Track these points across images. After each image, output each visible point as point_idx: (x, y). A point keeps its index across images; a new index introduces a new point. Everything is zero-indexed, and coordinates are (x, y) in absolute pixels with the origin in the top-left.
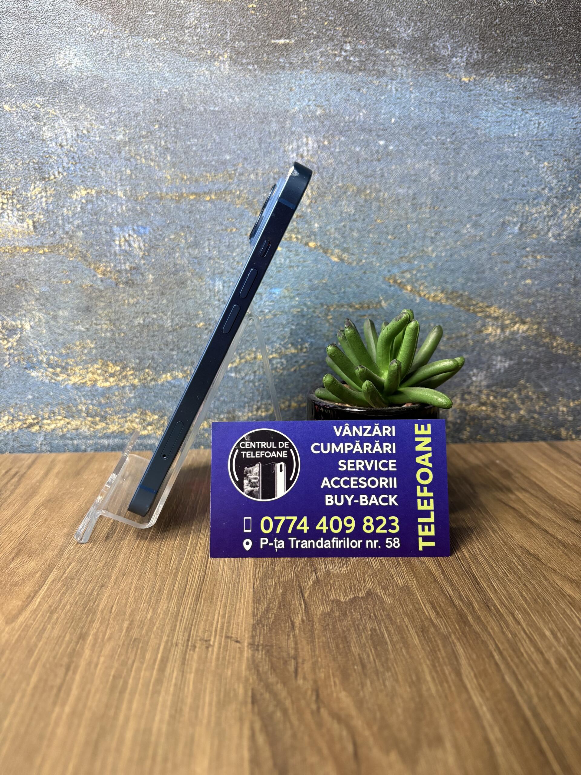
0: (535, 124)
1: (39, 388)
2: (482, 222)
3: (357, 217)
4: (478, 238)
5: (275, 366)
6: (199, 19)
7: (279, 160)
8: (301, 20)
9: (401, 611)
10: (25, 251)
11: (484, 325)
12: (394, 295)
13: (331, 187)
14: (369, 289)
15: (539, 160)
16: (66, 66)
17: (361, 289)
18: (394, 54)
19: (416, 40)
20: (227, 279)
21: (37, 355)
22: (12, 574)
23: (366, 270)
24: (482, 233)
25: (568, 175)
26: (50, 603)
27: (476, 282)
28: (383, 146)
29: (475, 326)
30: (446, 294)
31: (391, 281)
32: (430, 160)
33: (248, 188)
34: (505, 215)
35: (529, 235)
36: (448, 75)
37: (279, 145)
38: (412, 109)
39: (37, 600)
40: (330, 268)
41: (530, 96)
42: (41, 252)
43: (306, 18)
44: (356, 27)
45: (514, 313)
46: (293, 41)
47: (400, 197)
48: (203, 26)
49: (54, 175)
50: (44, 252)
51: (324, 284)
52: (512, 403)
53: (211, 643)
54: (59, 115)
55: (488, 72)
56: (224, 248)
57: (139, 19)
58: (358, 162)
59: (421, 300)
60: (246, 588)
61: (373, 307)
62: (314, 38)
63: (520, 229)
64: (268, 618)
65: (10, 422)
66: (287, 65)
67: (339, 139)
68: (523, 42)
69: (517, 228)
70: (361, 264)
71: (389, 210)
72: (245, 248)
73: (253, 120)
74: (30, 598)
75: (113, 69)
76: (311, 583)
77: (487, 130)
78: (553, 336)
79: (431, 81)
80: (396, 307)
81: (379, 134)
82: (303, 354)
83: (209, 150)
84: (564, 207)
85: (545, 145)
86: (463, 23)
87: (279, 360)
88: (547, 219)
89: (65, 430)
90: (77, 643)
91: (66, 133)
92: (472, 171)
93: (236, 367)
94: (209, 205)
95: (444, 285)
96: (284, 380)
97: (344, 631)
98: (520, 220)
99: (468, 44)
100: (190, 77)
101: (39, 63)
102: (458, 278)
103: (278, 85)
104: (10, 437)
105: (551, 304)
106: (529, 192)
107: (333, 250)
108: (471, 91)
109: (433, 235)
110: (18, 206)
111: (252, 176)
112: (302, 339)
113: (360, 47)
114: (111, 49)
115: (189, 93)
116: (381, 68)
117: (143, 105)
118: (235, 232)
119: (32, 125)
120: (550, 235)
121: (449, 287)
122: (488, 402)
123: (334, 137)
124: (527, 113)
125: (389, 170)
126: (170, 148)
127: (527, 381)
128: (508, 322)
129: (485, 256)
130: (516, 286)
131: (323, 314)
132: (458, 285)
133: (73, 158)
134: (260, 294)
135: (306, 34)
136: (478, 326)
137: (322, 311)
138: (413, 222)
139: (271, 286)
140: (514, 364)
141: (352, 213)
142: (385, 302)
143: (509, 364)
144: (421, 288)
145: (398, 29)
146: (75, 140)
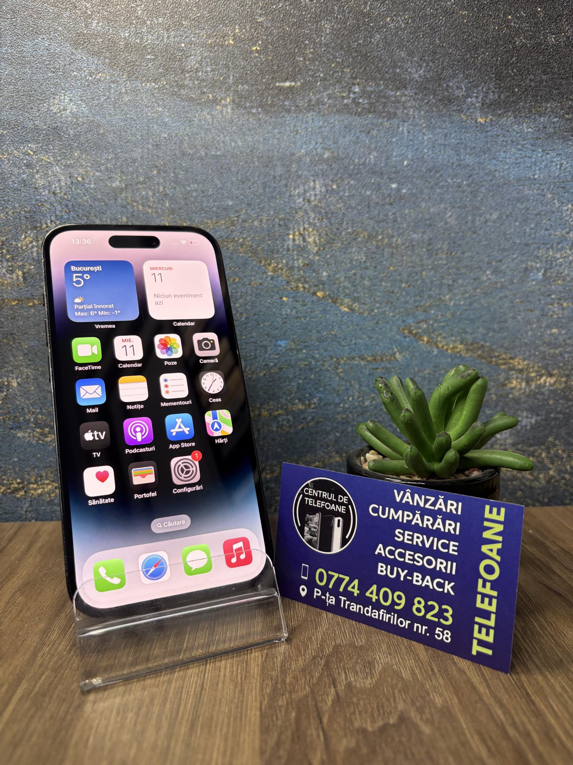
0: (556, 165)
1: (25, 449)
2: (503, 268)
3: (368, 264)
4: (499, 285)
5: (281, 423)
6: (200, 63)
7: (285, 206)
8: (307, 63)
9: (444, 746)
10: (13, 303)
11: (508, 379)
12: (409, 346)
13: (341, 233)
14: (382, 340)
15: (563, 203)
16: (60, 111)
17: (373, 340)
18: (406, 95)
19: (427, 80)
21: (25, 414)
23: (379, 320)
24: (503, 280)
27: (498, 332)
28: (395, 189)
29: (498, 379)
30: (466, 345)
31: (406, 332)
32: (446, 203)
33: (252, 236)
34: (527, 261)
35: (554, 281)
36: (462, 116)
37: (284, 189)
38: (426, 151)
40: (340, 318)
41: (550, 136)
42: (31, 304)
43: (313, 60)
44: (365, 69)
45: (540, 364)
46: (299, 84)
47: (415, 243)
48: (204, 69)
49: (46, 224)
50: (34, 304)
51: (332, 335)
52: (540, 462)
54: (53, 162)
55: (505, 112)
57: (137, 63)
58: (369, 206)
59: (439, 352)
60: (251, 710)
61: (387, 360)
62: (321, 80)
63: (544, 275)
64: (280, 758)
66: (293, 108)
67: (349, 183)
68: (541, 81)
69: (540, 274)
70: (372, 314)
71: (403, 256)
72: (248, 298)
73: (256, 163)
75: (110, 114)
76: (330, 703)
77: (506, 172)
79: (445, 122)
80: (411, 359)
81: (391, 177)
82: (311, 410)
83: (210, 196)
85: (569, 187)
86: (478, 63)
87: (285, 417)
89: (52, 495)
91: (59, 181)
92: (491, 215)
95: (463, 335)
96: (291, 439)
98: (544, 265)
99: (483, 84)
100: (190, 121)
101: (32, 108)
102: (478, 328)
103: (283, 129)
106: (552, 236)
107: (342, 300)
108: (487, 132)
109: (450, 282)
110: (8, 256)
111: (256, 223)
112: (310, 394)
113: (369, 89)
114: (108, 94)
115: (190, 138)
116: (392, 110)
117: (140, 151)
118: (238, 282)
119: (24, 173)
121: (469, 338)
123: (342, 179)
124: (548, 154)
125: (402, 214)
126: (168, 195)
127: (555, 439)
128: (533, 375)
129: (506, 305)
130: (542, 336)
131: (333, 366)
132: (479, 335)
133: (67, 206)
134: (265, 347)
135: (312, 76)
136: (502, 380)
137: (332, 364)
138: (429, 269)
139: (277, 338)
140: (541, 420)
141: (362, 261)
142: (400, 354)
143: (536, 420)
144: (439, 339)
145: (409, 70)
146: (69, 187)
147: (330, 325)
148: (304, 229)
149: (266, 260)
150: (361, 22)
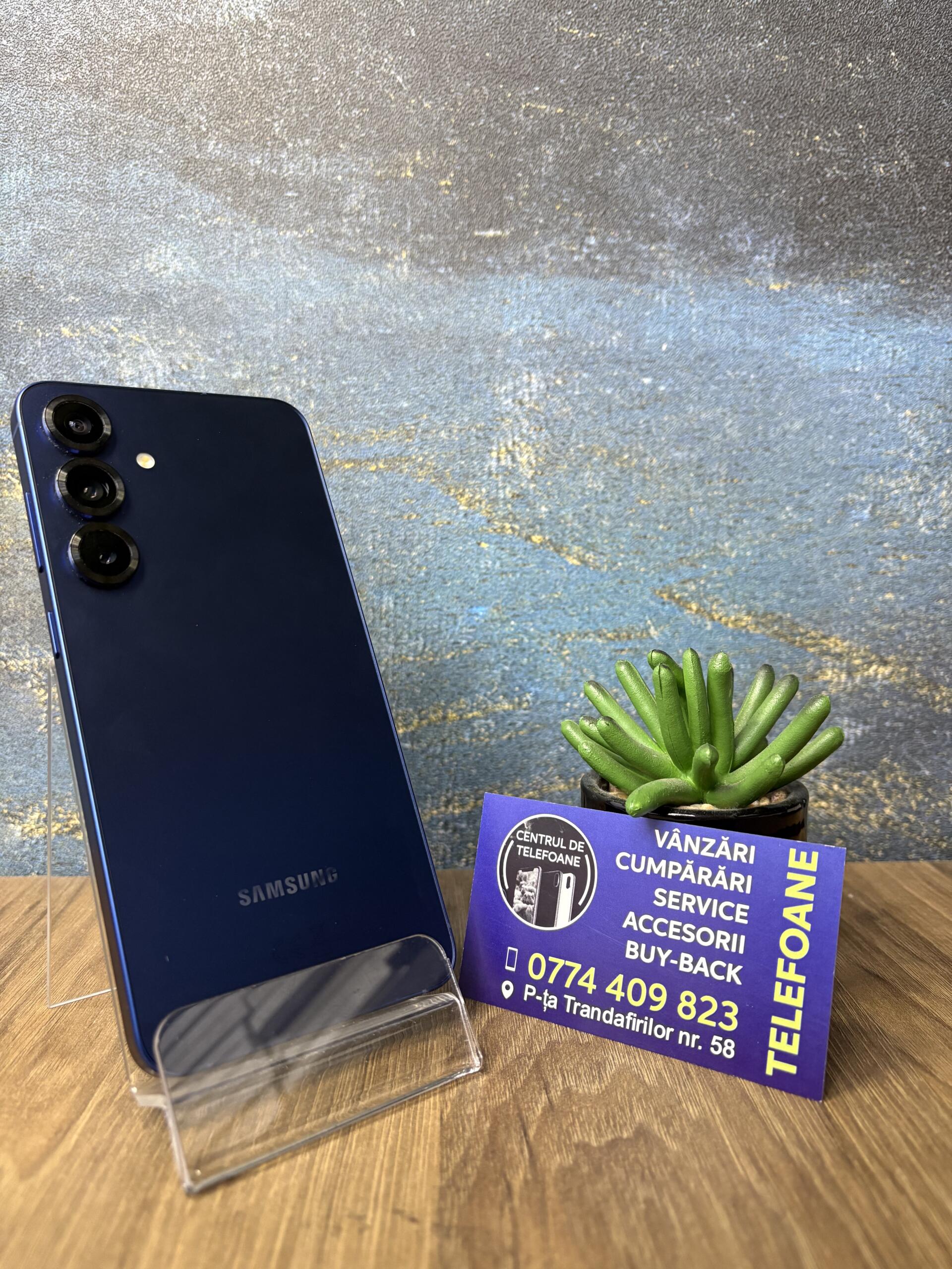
2: (811, 502)
3: (609, 495)
4: (804, 528)
5: (476, 731)
6: (364, 203)
7: (486, 409)
8: (520, 203)
9: (697, 1166)
11: (820, 668)
12: (670, 618)
13: (568, 450)
15: (897, 408)
16: (159, 270)
19: (697, 230)
20: (401, 593)
22: (32, 1089)
23: (624, 577)
24: (810, 520)
25: (944, 430)
26: (94, 1144)
27: (804, 598)
28: (648, 386)
29: (805, 668)
30: (755, 616)
31: (665, 596)
32: (724, 407)
33: (437, 453)
35: (886, 522)
36: (747, 280)
37: (485, 386)
38: (694, 330)
39: (73, 1138)
40: (566, 575)
41: (878, 310)
43: (528, 200)
45: (867, 647)
46: (507, 233)
47: (677, 465)
48: (370, 212)
52: (870, 795)
53: (368, 1222)
54: (147, 344)
55: (810, 276)
56: (397, 544)
57: (272, 203)
58: (609, 411)
59: (715, 627)
60: (428, 1119)
61: (636, 637)
62: (540, 228)
63: (872, 513)
64: (467, 1177)
65: (42, 823)
66: (499, 267)
67: (580, 376)
69: (866, 511)
70: (615, 569)
71: (660, 484)
72: (430, 544)
73: (444, 347)
74: (62, 1132)
75: (231, 275)
76: (539, 1112)
77: (813, 362)
78: (934, 683)
79: (722, 289)
80: (673, 636)
81: (643, 367)
82: (522, 712)
83: (375, 394)
84: (941, 479)
86: (770, 205)
87: (483, 721)
88: (915, 498)
90: (138, 1216)
91: (155, 369)
92: (792, 423)
93: (413, 733)
94: (375, 478)
95: (752, 602)
96: (492, 754)
97: (598, 1203)
98: (872, 499)
99: (777, 235)
100: (348, 285)
101: (118, 266)
102: (774, 591)
104: (40, 847)
105: (928, 633)
106: (883, 456)
107: (570, 548)
108: (784, 303)
109: (731, 523)
111: (443, 434)
112: (520, 687)
113: (610, 241)
114: (229, 246)
116: (644, 271)
117: (274, 326)
118: (416, 520)
119: (103, 358)
120: (921, 522)
121: (760, 606)
122: (831, 793)
123: (571, 372)
124: (874, 336)
125: (659, 422)
127: (893, 760)
128: (857, 662)
129: (816, 557)
130: (870, 604)
132: (775, 602)
134: (454, 616)
135: (528, 222)
136: (810, 669)
137: (553, 643)
138: (698, 503)
139: (472, 603)
140: (872, 730)
141: (600, 490)
142: (656, 629)
143: (863, 731)
144: (714, 607)
145: (669, 215)
146: (169, 379)
147: (550, 584)
148: (514, 443)
149: (457, 488)
150: (599, 147)
